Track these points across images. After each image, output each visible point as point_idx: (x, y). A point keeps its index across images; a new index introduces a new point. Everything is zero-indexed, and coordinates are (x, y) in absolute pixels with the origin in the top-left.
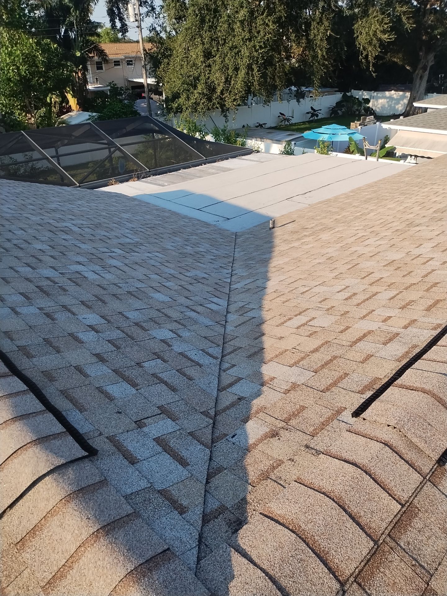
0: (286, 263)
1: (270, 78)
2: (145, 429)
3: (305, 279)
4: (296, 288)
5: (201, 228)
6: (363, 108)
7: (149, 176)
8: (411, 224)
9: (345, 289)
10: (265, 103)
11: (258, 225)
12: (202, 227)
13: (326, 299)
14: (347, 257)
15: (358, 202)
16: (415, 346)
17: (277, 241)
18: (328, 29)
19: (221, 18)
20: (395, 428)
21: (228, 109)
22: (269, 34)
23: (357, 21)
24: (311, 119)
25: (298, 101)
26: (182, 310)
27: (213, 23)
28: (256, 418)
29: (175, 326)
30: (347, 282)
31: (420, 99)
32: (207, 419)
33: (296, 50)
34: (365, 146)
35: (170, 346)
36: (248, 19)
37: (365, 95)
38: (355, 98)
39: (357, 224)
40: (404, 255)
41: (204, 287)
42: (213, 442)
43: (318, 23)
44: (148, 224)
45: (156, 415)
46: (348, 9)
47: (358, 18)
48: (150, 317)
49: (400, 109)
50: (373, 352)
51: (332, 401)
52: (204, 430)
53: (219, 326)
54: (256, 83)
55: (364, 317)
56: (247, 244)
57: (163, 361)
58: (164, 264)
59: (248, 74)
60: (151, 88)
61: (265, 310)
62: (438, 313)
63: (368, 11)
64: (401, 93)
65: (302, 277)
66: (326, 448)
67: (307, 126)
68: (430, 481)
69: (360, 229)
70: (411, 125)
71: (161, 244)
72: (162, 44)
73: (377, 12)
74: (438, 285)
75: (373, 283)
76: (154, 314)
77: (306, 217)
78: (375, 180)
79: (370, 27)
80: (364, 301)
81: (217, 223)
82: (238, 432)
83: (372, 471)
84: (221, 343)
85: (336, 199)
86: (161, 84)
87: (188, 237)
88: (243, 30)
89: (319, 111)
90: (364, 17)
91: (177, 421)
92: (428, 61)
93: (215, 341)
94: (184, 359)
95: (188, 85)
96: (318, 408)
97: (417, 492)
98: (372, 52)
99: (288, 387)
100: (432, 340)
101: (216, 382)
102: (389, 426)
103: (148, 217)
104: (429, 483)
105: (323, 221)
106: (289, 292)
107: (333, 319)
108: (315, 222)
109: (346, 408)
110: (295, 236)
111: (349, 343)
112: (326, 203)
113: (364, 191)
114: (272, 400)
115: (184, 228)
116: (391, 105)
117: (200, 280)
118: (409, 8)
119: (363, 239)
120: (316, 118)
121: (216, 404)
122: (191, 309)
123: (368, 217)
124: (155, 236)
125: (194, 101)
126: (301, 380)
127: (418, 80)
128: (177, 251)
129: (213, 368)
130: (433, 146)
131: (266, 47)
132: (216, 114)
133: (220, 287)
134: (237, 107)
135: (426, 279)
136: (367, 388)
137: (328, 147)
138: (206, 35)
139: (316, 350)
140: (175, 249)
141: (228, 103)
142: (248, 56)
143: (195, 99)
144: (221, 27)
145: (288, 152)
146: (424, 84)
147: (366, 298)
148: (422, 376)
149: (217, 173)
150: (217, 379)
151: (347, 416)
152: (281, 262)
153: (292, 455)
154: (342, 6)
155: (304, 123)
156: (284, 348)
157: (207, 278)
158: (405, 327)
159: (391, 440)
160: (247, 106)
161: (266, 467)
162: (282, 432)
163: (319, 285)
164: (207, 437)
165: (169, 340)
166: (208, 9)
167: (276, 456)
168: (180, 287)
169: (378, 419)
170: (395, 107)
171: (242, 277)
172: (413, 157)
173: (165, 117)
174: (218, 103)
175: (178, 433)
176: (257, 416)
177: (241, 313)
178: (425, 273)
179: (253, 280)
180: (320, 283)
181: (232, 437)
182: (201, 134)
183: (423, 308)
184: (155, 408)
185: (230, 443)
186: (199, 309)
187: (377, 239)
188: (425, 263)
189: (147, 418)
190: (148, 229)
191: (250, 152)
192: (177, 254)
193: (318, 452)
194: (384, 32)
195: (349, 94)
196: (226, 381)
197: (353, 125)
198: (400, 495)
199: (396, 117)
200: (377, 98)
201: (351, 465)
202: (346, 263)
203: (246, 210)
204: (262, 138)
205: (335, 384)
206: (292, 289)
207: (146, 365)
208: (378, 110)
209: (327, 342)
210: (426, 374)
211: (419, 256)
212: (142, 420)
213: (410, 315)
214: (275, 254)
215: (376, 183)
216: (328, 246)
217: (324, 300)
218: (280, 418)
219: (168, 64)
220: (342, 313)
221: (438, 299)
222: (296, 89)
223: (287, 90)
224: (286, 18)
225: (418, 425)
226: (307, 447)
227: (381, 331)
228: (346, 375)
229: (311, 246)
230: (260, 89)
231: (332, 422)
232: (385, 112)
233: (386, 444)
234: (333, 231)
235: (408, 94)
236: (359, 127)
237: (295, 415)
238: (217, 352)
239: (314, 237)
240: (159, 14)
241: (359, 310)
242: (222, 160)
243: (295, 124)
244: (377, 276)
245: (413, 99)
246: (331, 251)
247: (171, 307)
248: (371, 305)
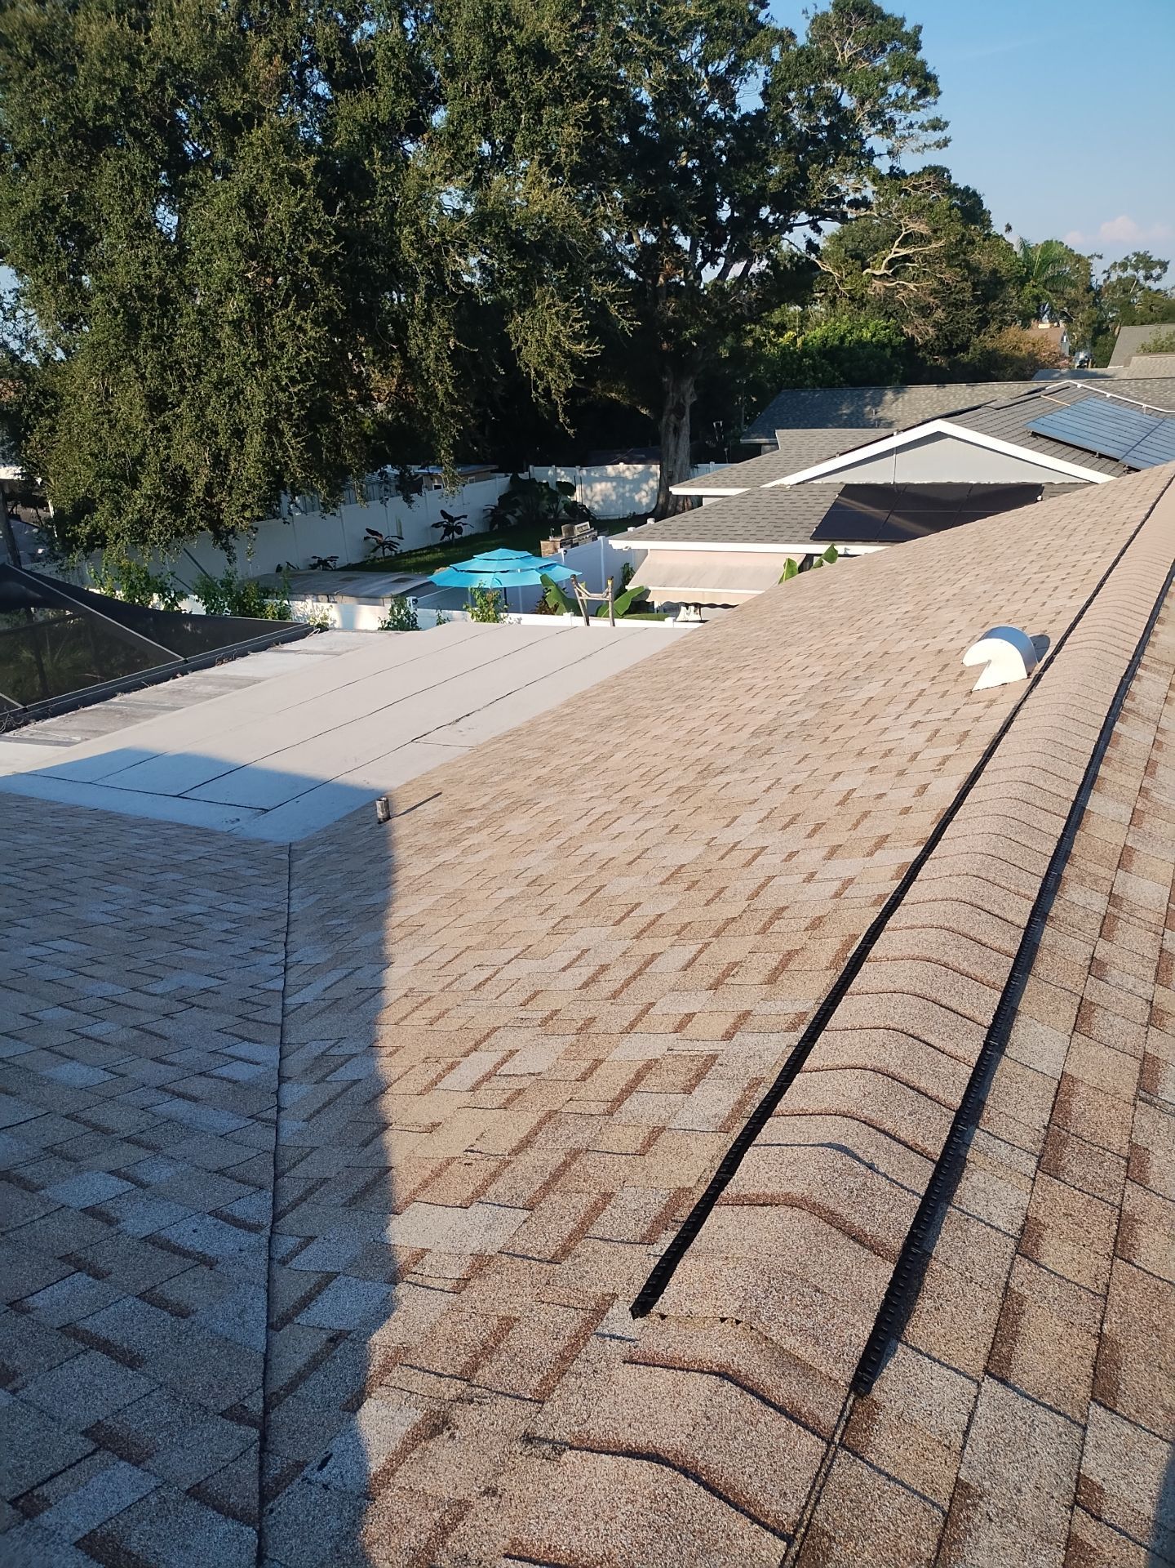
0: (430, 911)
1: (329, 450)
2: (48, 1518)
3: (481, 947)
4: (461, 976)
5: (188, 847)
6: (561, 505)
7: (26, 724)
8: (707, 772)
9: (579, 957)
10: (326, 511)
11: (348, 816)
12: (192, 843)
13: (536, 993)
14: (575, 871)
15: (585, 730)
16: (756, 1083)
17: (401, 853)
18: (449, 335)
19: (181, 316)
20: (738, 1322)
21: (232, 531)
22: (308, 350)
23: (513, 316)
24: (446, 538)
25: (408, 500)
26: (146, 1102)
27: (160, 327)
28: (384, 1388)
29: (126, 1155)
30: (582, 939)
31: (683, 478)
32: (242, 1430)
33: (383, 384)
34: (580, 595)
35: (111, 1222)
36: (250, 317)
37: (563, 475)
38: (541, 483)
39: (589, 785)
40: (701, 849)
41: (207, 1017)
42: (264, 1499)
43: (423, 323)
44: (28, 860)
45: (79, 1461)
46: (486, 290)
47: (512, 309)
48: (45, 1144)
49: (645, 501)
50: (663, 1117)
51: (579, 1283)
52: (234, 1468)
53: (259, 1126)
54: (294, 465)
55: (632, 1025)
56: (323, 871)
57: (96, 1277)
58: (83, 970)
59: (269, 443)
60: (12, 492)
61: (384, 1052)
62: (795, 986)
63: (531, 293)
64: (640, 467)
65: (473, 942)
66: (577, 1429)
67: (440, 555)
68: (844, 1446)
69: (597, 797)
70: (674, 538)
71: (71, 911)
72: (28, 380)
73: (553, 297)
74: (784, 914)
75: (643, 931)
76: (59, 1131)
77: (466, 781)
78: (616, 671)
79: (542, 329)
80: (627, 983)
81: (233, 826)
82: (337, 1446)
83: (702, 1464)
84: (268, 1178)
85: (532, 727)
86: (39, 480)
87: (152, 879)
88: (241, 342)
89: (462, 520)
90: (525, 306)
91: (149, 1462)
92: (683, 396)
93: (251, 1176)
94: (161, 1253)
95: (113, 479)
96: (546, 1314)
97: (817, 1488)
98: (559, 382)
99: (462, 1271)
100: (790, 1059)
101: (261, 1304)
102: (723, 1320)
103: (30, 838)
104: (842, 1453)
105: (511, 785)
106: (442, 990)
107: (558, 1045)
108: (489, 790)
109: (615, 1296)
110: (445, 835)
111: (604, 1107)
112: (511, 738)
113: (594, 699)
114: (424, 1319)
115: (137, 854)
116: (623, 494)
117: (195, 1001)
118: (619, 286)
119: (605, 822)
120: (457, 536)
121: (265, 1373)
122: (173, 1093)
123: (610, 763)
124: (52, 893)
125: (137, 516)
126: (498, 1239)
127: (671, 436)
128: (120, 925)
129: (251, 1262)
130: (729, 578)
131: (305, 379)
132: (202, 545)
133: (255, 1008)
134: (255, 524)
135: (758, 903)
136: (660, 1224)
137: (496, 602)
138: (148, 359)
139: (526, 1144)
140: (113, 919)
141: (229, 517)
142: (264, 402)
143: (139, 511)
144: (183, 336)
145: (403, 624)
146: (685, 444)
147: (630, 973)
148: (780, 1160)
149: (221, 694)
150: (263, 1295)
151: (620, 1320)
152: (414, 910)
153: (489, 1475)
154: (471, 285)
155: (430, 549)
156: (443, 1154)
157: (216, 989)
158: (728, 1036)
159: (735, 1359)
160: (281, 520)
161: (423, 1536)
162: (458, 1414)
163: (516, 957)
164: (244, 1488)
165: (110, 1204)
166: (142, 298)
167: (447, 1493)
168: (136, 1032)
169: (695, 1308)
170: (633, 498)
171: (316, 969)
172: (693, 608)
173: (60, 562)
174: (203, 518)
175: (153, 1500)
176: (386, 1380)
177: (319, 1074)
178: (753, 886)
179: (345, 972)
180: (518, 951)
181: (320, 1468)
182: (165, 596)
183: (761, 978)
184: (74, 1439)
185: (314, 1489)
186: (197, 1086)
187: (638, 816)
188: (749, 863)
189: (53, 1476)
190: (28, 874)
191: (303, 631)
192: (123, 935)
193: (559, 1447)
194: (576, 338)
195: (523, 476)
196: (290, 1290)
197: (546, 546)
198: (778, 1512)
199: (638, 520)
200: (590, 482)
201: (645, 1463)
202: (575, 888)
203: (310, 780)
204: (329, 595)
205: (581, 1232)
206: (449, 980)
207: (39, 1301)
208: (596, 507)
209: (550, 1115)
210: (789, 1153)
211: (735, 846)
212: (34, 1488)
213: (736, 1000)
214: (399, 889)
215: (617, 677)
216: (528, 851)
217: (531, 998)
218: (450, 1371)
219: (52, 429)
220: (579, 1026)
221: (789, 948)
222: (397, 472)
223: (376, 477)
224: (344, 313)
225: (792, 1299)
226: (529, 1439)
227: (675, 1057)
228: (607, 1196)
229: (485, 854)
230: (307, 477)
231: (585, 1345)
232: (613, 511)
233: (723, 1375)
234: (536, 809)
235: (656, 468)
236: (561, 551)
237: (487, 1351)
238: (256, 1207)
239: (490, 830)
240: (14, 310)
241: (618, 1008)
242: (231, 657)
243: (409, 554)
244: (648, 911)
245: (667, 480)
246: (538, 862)
247: (111, 1098)
248: (642, 992)
